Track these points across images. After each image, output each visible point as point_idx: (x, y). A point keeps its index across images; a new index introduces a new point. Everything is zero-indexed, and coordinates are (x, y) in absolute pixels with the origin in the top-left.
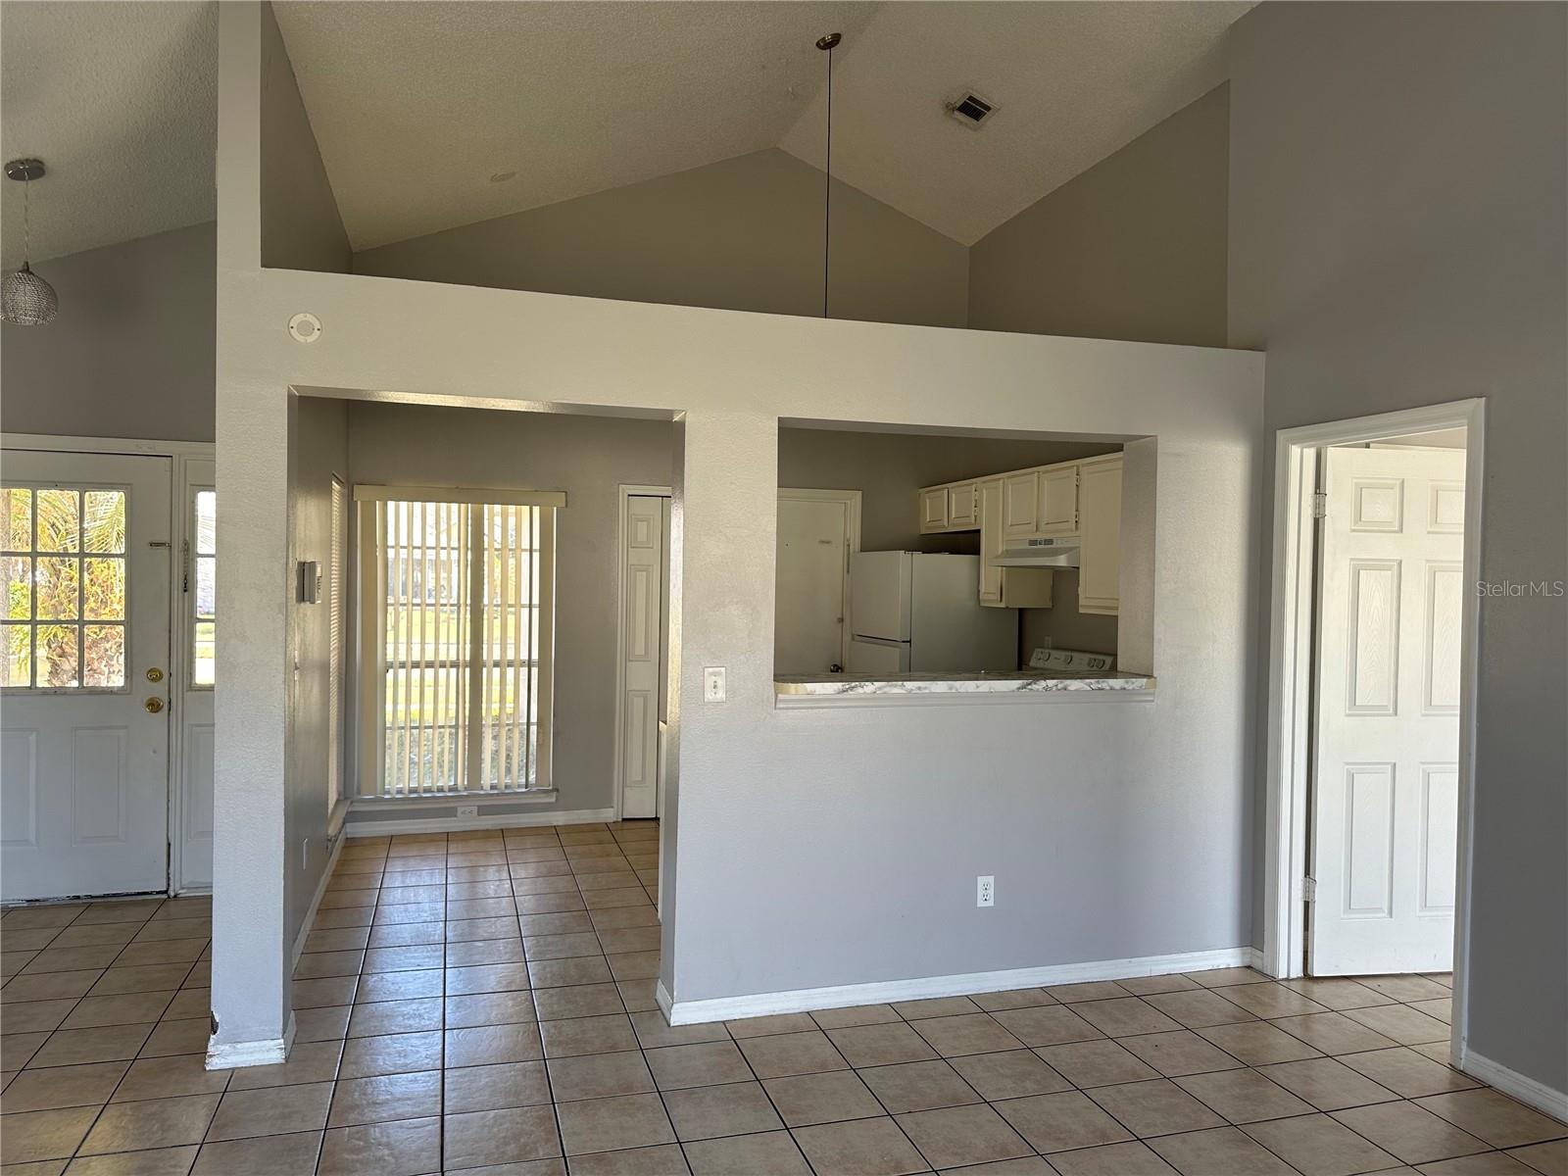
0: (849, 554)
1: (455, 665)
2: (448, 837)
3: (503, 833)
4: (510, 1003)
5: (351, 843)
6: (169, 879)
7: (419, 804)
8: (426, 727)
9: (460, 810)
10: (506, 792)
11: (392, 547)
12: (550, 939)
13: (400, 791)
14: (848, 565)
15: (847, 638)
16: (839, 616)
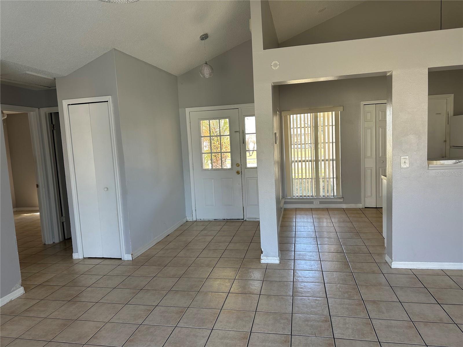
0: (448, 117)
1: (311, 161)
2: (311, 209)
3: (327, 209)
4: (339, 256)
5: (285, 210)
6: (244, 216)
7: (303, 200)
8: (303, 179)
9: (314, 202)
10: (328, 198)
11: (292, 128)
12: (348, 240)
13: (297, 196)
14: (448, 121)
15: (448, 147)
16: (445, 140)
